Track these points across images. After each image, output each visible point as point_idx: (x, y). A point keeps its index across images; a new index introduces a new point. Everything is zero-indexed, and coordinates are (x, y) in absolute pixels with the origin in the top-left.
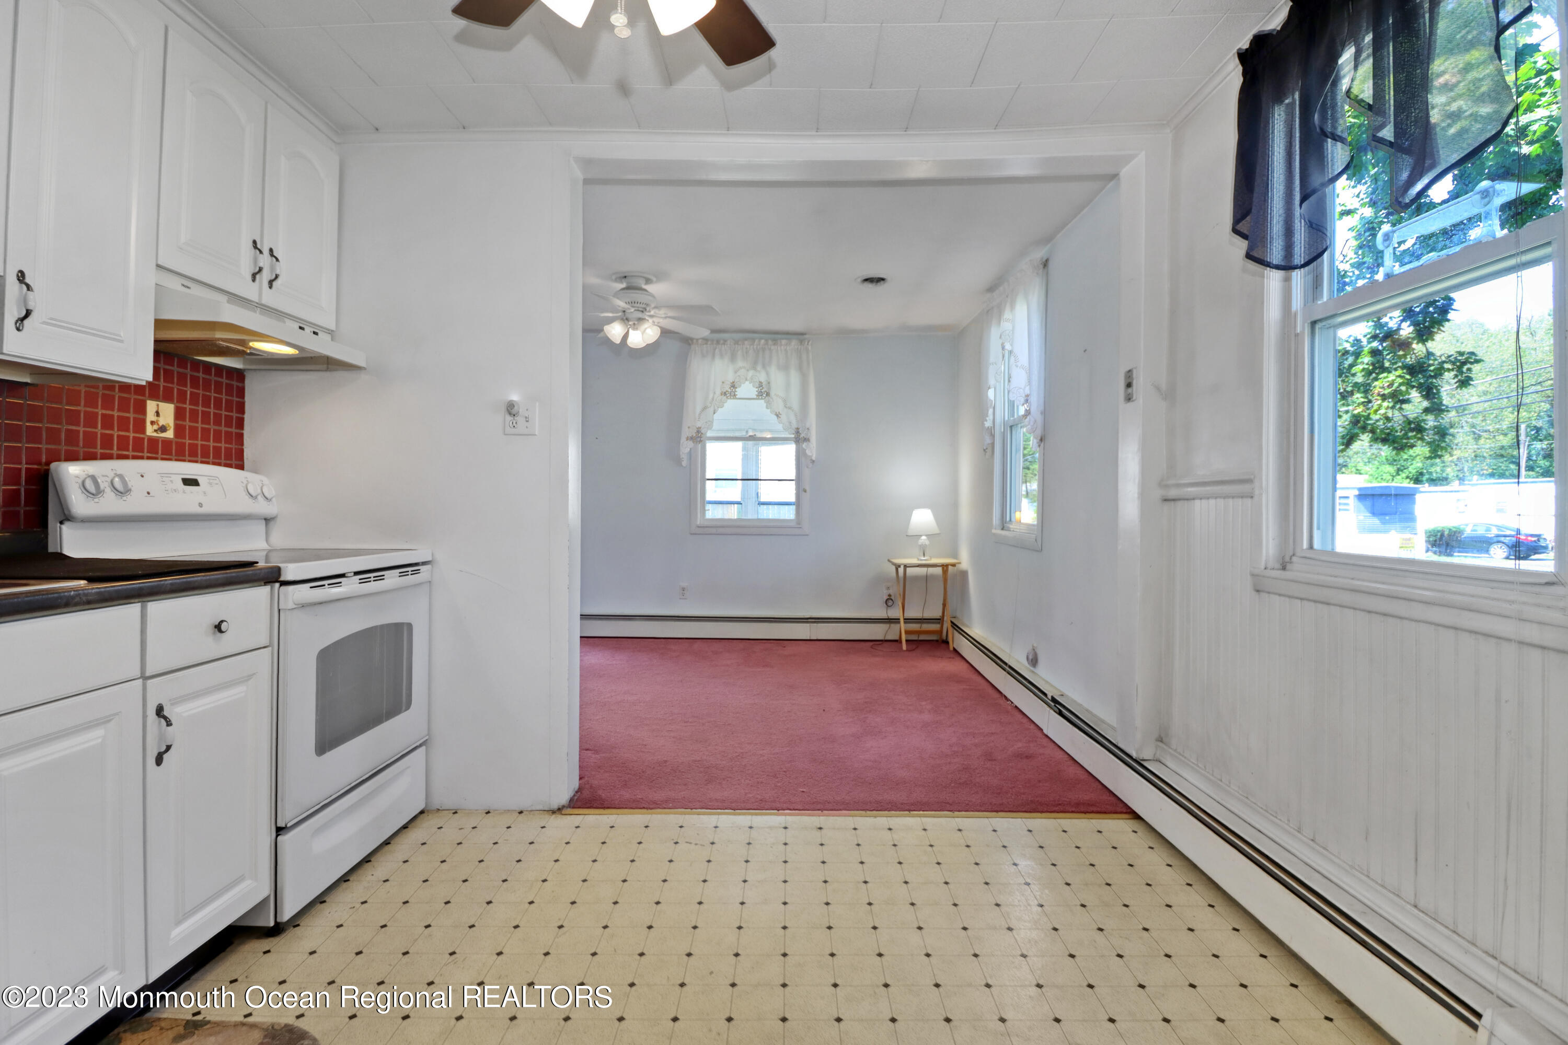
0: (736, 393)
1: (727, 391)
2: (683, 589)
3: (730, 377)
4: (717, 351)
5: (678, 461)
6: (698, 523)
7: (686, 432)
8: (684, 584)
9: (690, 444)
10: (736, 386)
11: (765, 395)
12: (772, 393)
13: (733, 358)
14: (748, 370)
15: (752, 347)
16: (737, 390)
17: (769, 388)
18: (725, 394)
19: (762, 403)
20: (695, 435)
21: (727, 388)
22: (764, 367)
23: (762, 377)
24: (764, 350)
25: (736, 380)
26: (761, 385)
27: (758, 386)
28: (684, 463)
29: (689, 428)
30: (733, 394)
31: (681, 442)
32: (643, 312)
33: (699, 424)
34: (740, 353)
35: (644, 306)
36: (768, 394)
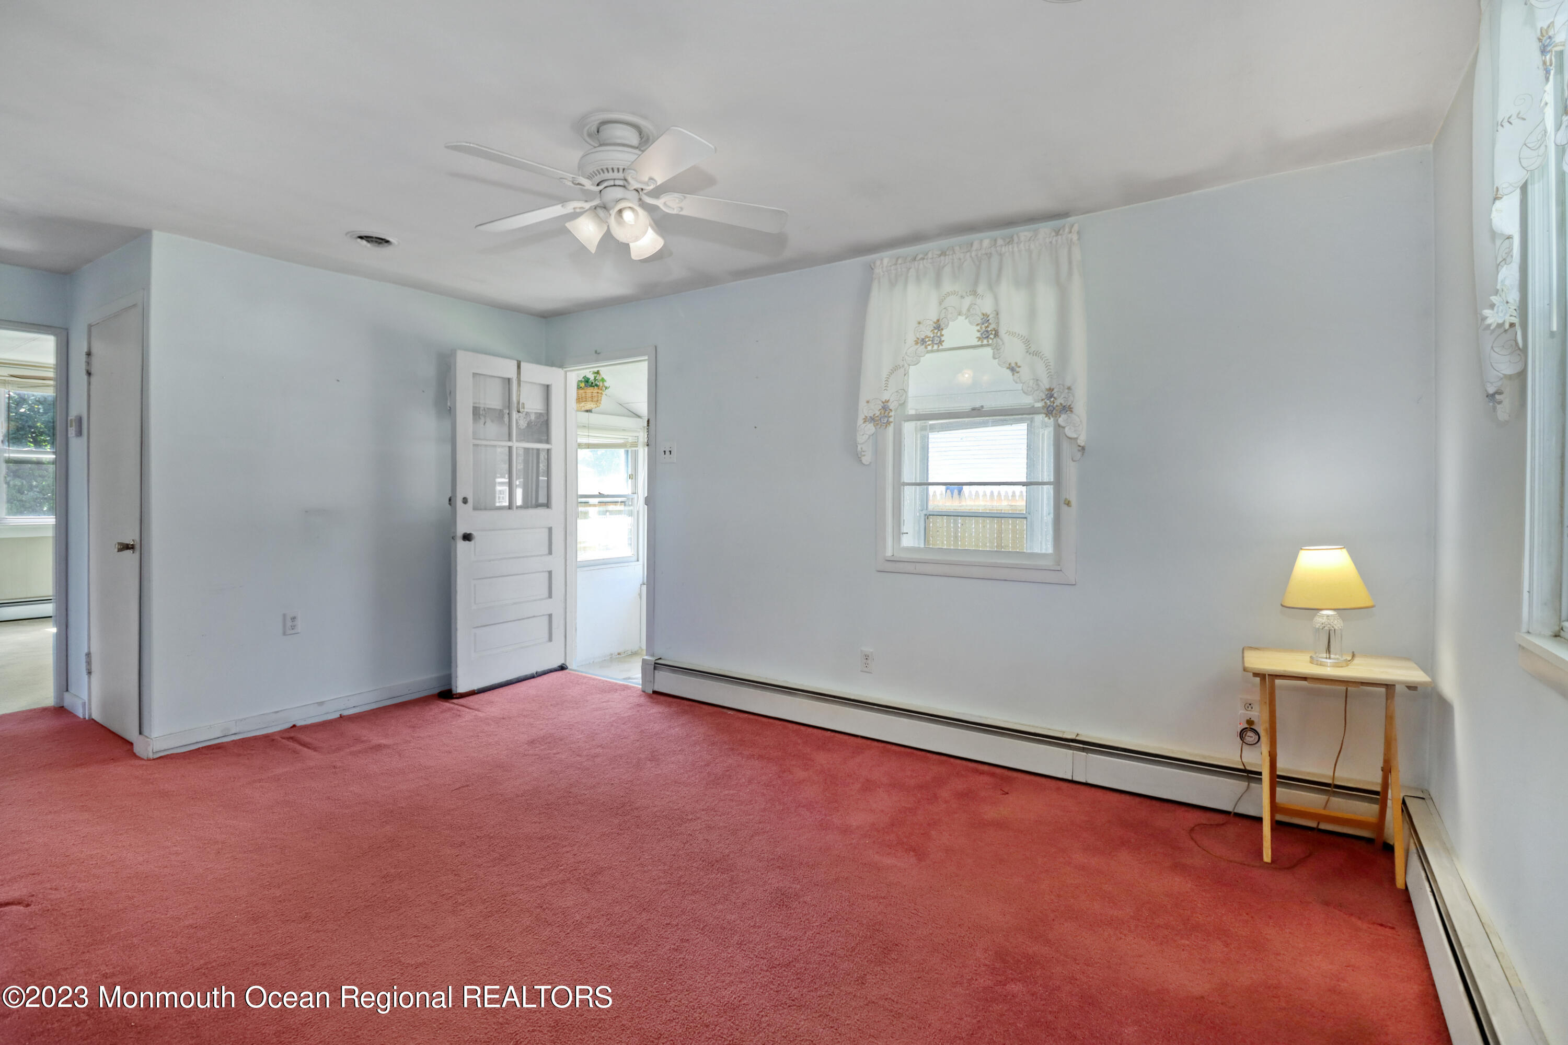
0: (943, 339)
1: (927, 337)
2: (867, 657)
3: (932, 314)
4: (912, 272)
5: (858, 458)
6: (889, 553)
7: (864, 410)
8: (868, 649)
9: (870, 428)
10: (943, 326)
11: (992, 336)
12: (1002, 332)
13: (938, 281)
14: (962, 297)
15: (968, 254)
16: (943, 332)
17: (998, 323)
18: (923, 341)
19: (988, 351)
20: (878, 413)
21: (927, 331)
22: (992, 286)
23: (987, 305)
24: (989, 256)
25: (943, 315)
26: (985, 319)
27: (980, 321)
28: (866, 460)
29: (868, 402)
30: (937, 340)
31: (858, 425)
32: (624, 186)
33: (886, 396)
34: (948, 269)
35: (621, 175)
36: (996, 335)
